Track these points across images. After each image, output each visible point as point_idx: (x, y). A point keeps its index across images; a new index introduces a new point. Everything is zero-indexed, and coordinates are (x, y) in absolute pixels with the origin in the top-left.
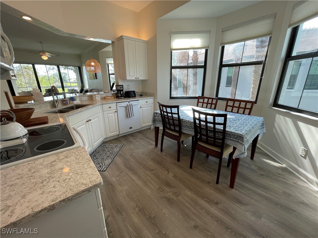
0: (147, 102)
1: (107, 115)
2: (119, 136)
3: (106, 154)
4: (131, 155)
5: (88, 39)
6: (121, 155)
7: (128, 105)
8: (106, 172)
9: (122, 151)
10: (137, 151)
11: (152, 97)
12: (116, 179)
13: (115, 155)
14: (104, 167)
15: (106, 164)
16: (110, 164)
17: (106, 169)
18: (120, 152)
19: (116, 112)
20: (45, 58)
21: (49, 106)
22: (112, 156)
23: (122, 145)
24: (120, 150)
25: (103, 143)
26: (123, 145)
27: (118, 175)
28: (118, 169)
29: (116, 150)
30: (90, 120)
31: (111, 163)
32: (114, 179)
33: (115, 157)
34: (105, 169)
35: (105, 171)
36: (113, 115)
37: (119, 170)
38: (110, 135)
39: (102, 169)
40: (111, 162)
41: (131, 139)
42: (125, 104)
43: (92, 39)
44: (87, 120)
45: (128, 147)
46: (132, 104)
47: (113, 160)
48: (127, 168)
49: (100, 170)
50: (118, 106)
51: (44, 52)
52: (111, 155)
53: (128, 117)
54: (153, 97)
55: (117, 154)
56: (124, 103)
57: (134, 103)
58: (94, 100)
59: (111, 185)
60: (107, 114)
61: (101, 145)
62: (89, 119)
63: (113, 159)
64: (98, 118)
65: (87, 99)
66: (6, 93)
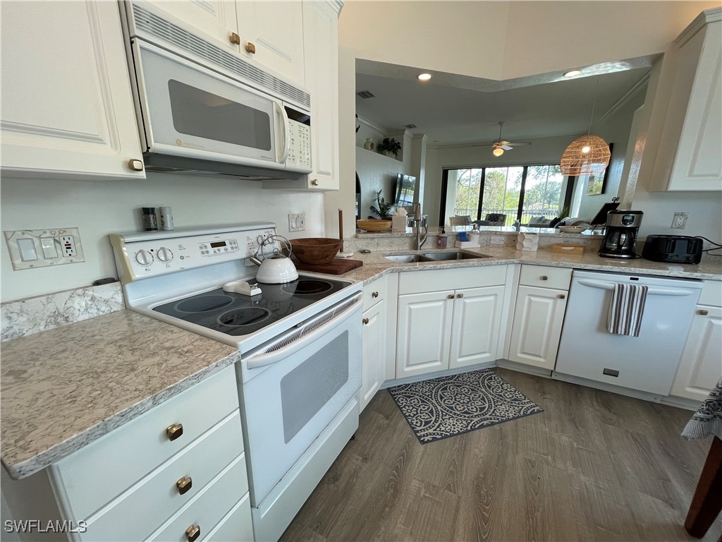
1: (527, 298)
2: (553, 377)
3: (468, 402)
4: (530, 464)
5: (562, 79)
6: (503, 437)
7: (621, 288)
8: (422, 448)
9: (517, 425)
10: (571, 469)
12: (419, 492)
13: (485, 422)
14: (431, 431)
15: (443, 429)
16: (452, 435)
17: (428, 441)
18: (509, 426)
19: (562, 297)
20: (498, 153)
21: (408, 245)
22: (476, 420)
23: (536, 408)
24: (514, 418)
25: (492, 369)
26: (539, 411)
27: (434, 486)
28: (451, 468)
29: (504, 410)
30: (459, 296)
31: (454, 435)
32: (415, 484)
33: (479, 428)
34: (426, 439)
35: (423, 442)
36: (548, 304)
37: (452, 472)
38: (521, 357)
39: (422, 433)
40: (459, 433)
41: (590, 412)
42: (610, 281)
43: (573, 75)
44: (452, 293)
45: (547, 430)
46: (645, 290)
47: (467, 431)
48: (477, 490)
49: (418, 431)
50: (575, 280)
51: (498, 141)
52: (478, 413)
53: (608, 331)
55: (493, 424)
56: (615, 276)
58: (518, 247)
59: (397, 491)
60: (530, 295)
61: (482, 371)
62: (458, 292)
63: (472, 430)
64: (492, 298)
65: (503, 243)
66: (340, 213)
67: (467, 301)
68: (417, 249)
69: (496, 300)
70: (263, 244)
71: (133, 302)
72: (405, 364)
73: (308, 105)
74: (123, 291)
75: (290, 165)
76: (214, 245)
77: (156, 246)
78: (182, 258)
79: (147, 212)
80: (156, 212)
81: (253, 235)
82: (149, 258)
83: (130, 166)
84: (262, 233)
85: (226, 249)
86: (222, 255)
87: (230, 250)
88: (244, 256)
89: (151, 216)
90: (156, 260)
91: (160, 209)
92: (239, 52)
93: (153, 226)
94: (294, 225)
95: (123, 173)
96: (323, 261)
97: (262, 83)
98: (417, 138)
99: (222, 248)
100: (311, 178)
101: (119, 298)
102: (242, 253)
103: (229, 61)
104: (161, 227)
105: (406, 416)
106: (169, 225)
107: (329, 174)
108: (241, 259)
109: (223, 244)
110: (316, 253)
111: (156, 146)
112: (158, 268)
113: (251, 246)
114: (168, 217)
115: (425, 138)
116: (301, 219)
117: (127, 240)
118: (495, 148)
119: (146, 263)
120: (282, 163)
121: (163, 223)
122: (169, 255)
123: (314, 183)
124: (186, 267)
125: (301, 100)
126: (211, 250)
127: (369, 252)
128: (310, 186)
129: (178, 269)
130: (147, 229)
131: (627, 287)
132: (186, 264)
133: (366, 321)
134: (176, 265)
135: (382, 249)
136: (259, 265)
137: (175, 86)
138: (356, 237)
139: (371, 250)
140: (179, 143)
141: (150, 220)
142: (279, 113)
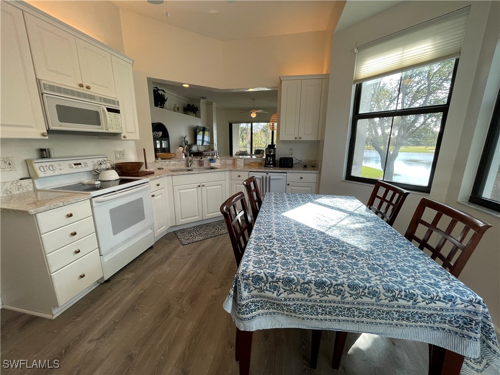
0: (301, 178)
8: (183, 247)
11: (315, 172)
13: (213, 236)
14: (188, 241)
15: (194, 240)
20: (253, 115)
22: (209, 236)
30: (203, 186)
31: (198, 241)
34: (185, 243)
35: (184, 245)
40: (200, 240)
43: (252, 90)
44: (200, 184)
46: (270, 177)
47: (204, 239)
51: (252, 109)
54: (317, 172)
56: (260, 173)
57: (273, 176)
58: (236, 164)
60: (236, 184)
62: (202, 184)
63: (207, 239)
64: (220, 186)
65: (231, 163)
66: (144, 150)
67: (207, 188)
68: (188, 167)
69: (222, 187)
70: (101, 164)
71: (38, 187)
72: (180, 219)
73: (119, 105)
74: (33, 183)
75: (111, 131)
76: (75, 164)
77: (48, 164)
78: (60, 169)
79: (42, 150)
80: (47, 150)
81: (96, 161)
82: (46, 169)
83: (43, 135)
84: (100, 159)
85: (82, 167)
86: (79, 169)
87: (83, 166)
88: (91, 169)
89: (44, 152)
90: (48, 170)
91: (48, 149)
92: (83, 90)
93: (45, 156)
94: (118, 156)
95: (40, 137)
96: (133, 172)
97: (95, 100)
98: (209, 104)
99: (79, 166)
100: (123, 135)
101: (31, 185)
102: (90, 168)
103: (79, 94)
104: (49, 157)
105: (179, 239)
106: (53, 155)
107: (133, 133)
108: (90, 171)
109: (80, 164)
110: (129, 168)
111: (52, 128)
112: (49, 173)
113: (94, 165)
114: (52, 153)
115: (214, 105)
116: (122, 153)
117: (35, 162)
118: (252, 113)
119: (45, 171)
120: (107, 130)
121: (50, 155)
122: (54, 168)
123: (124, 137)
124: (63, 173)
125: (114, 104)
126: (74, 167)
127: (163, 169)
128: (123, 139)
129: (59, 174)
130: (42, 157)
131: (264, 177)
132: (63, 172)
133: (153, 196)
134: (57, 172)
135: (170, 167)
136: (99, 173)
137: (58, 107)
138: (155, 162)
139: (164, 168)
140: (61, 126)
141: (44, 154)
142: (103, 111)
